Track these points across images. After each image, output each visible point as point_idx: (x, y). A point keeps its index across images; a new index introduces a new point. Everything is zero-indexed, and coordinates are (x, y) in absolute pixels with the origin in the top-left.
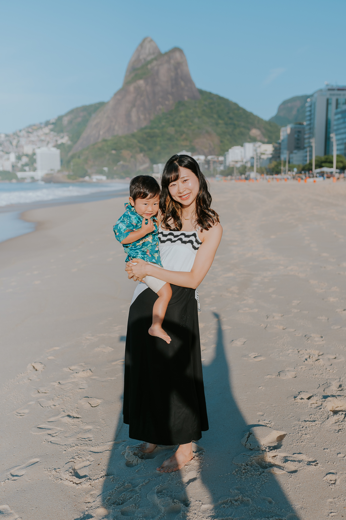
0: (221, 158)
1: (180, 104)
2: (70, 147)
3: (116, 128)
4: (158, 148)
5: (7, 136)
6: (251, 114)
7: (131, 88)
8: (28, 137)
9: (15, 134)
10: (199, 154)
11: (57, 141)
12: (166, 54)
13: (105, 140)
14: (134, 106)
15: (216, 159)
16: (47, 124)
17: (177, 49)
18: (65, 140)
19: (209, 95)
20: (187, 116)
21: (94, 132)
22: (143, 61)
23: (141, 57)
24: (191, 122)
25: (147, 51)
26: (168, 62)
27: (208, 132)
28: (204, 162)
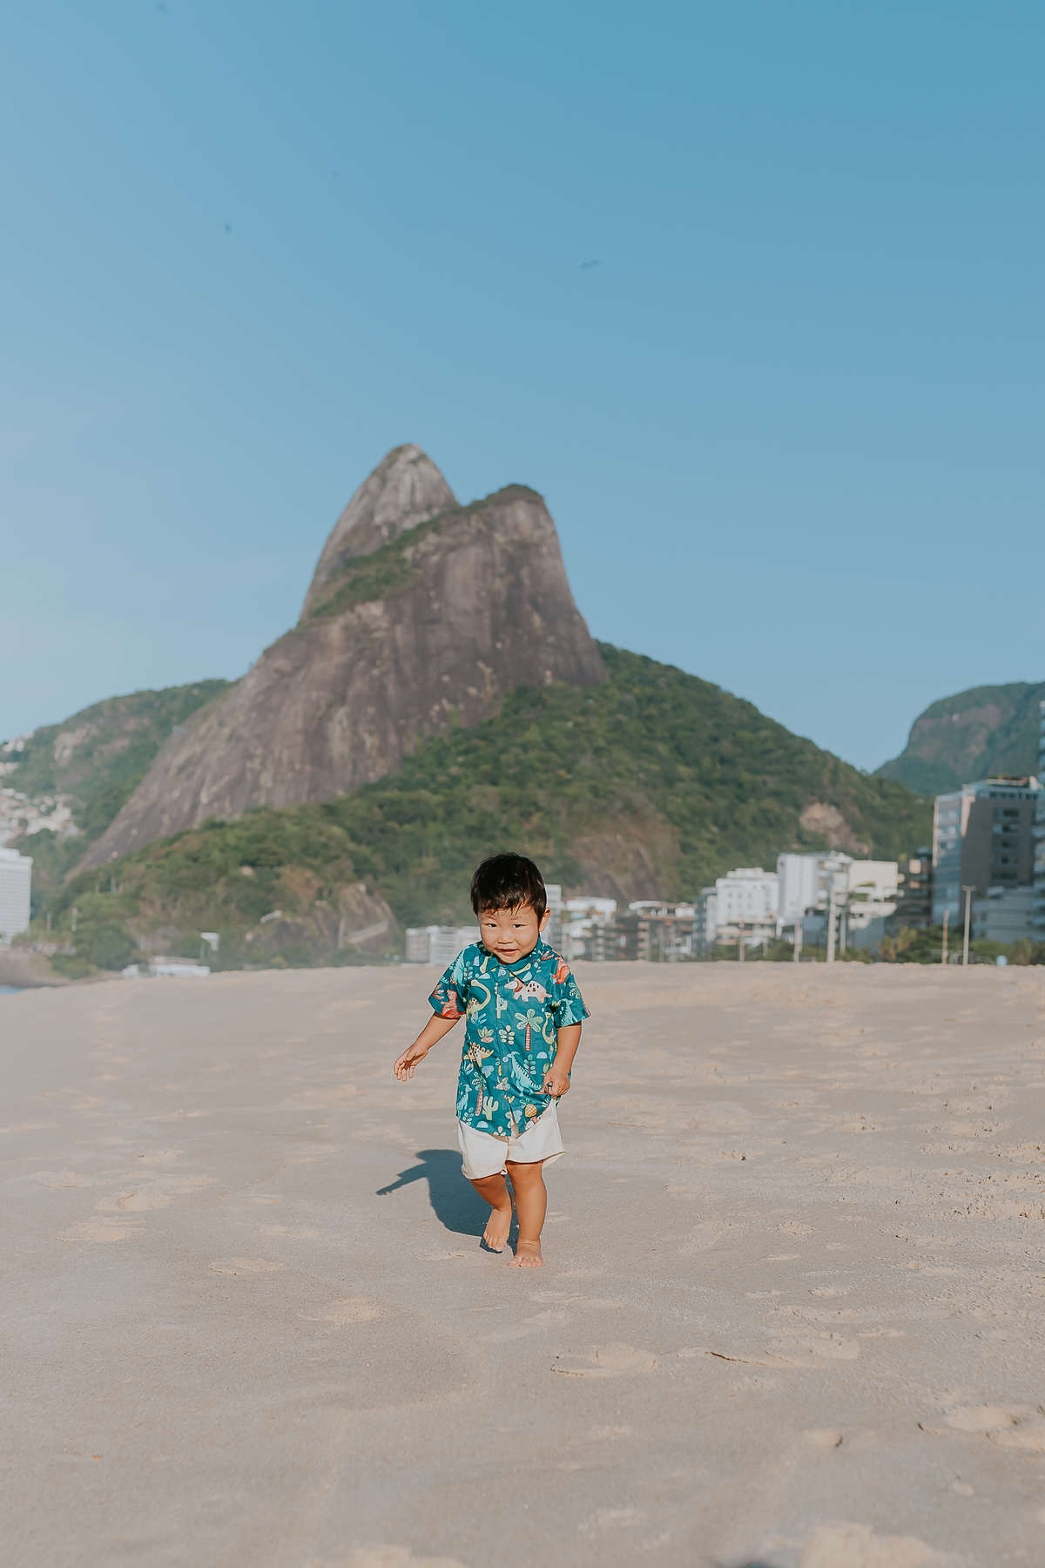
0: (684, 912)
1: (525, 697)
2: (75, 849)
3: (266, 780)
4: (429, 862)
6: (807, 745)
7: (334, 632)
10: (596, 893)
11: (24, 823)
12: (476, 506)
15: (663, 914)
17: (517, 493)
18: (60, 821)
19: (639, 671)
20: (549, 746)
21: (176, 794)
22: (385, 532)
23: (378, 519)
24: (569, 771)
25: (403, 498)
26: (484, 538)
27: (630, 809)
28: (614, 925)
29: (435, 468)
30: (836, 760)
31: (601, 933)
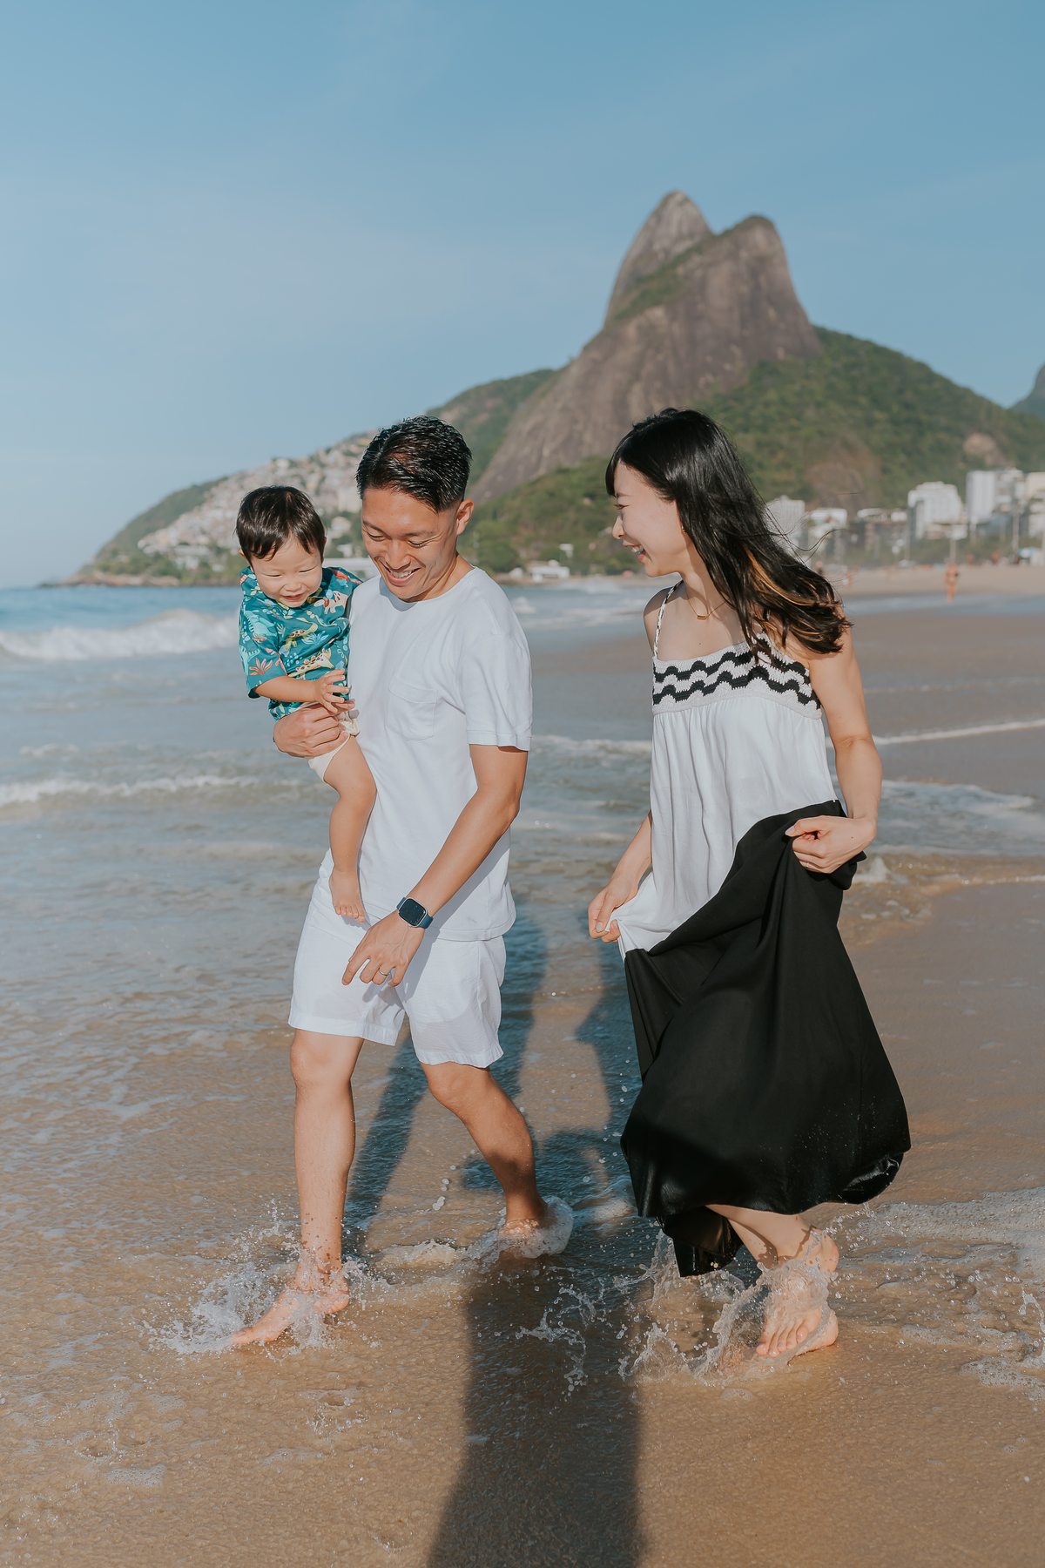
0: (899, 516)
1: (765, 369)
3: (588, 437)
5: (293, 464)
6: (967, 392)
7: (631, 330)
8: (349, 466)
9: (313, 459)
10: (824, 505)
12: (727, 233)
13: (563, 471)
14: (636, 377)
15: (883, 519)
17: (756, 221)
19: (846, 344)
20: (784, 402)
21: (527, 450)
22: (661, 256)
23: (656, 247)
24: (798, 419)
25: (673, 230)
26: (733, 256)
27: (847, 446)
28: (847, 527)
29: (695, 206)
30: (990, 402)
31: (838, 533)
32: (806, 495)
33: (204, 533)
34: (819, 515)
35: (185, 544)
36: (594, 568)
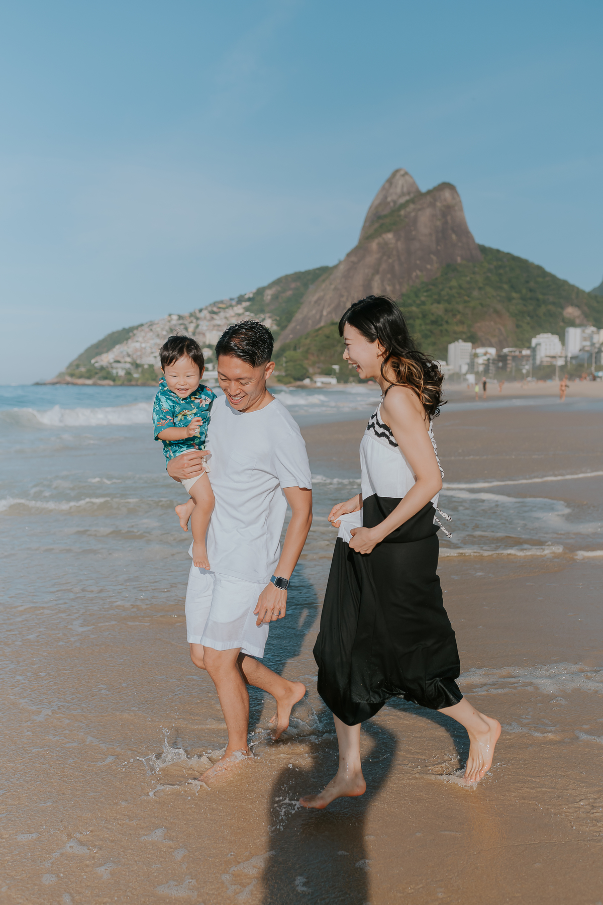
0: (526, 352)
1: (450, 268)
5: (180, 317)
6: (565, 283)
7: (374, 245)
8: (212, 318)
9: (191, 315)
10: (483, 345)
12: (429, 192)
15: (517, 353)
16: (241, 300)
17: (445, 186)
19: (496, 254)
20: (460, 287)
21: (314, 312)
22: (392, 204)
23: (389, 199)
24: (469, 296)
25: (399, 190)
26: (432, 205)
27: (497, 312)
28: (496, 358)
29: (411, 177)
30: (578, 289)
31: (491, 361)
32: (473, 339)
33: (129, 355)
34: (480, 351)
35: (118, 362)
36: (351, 379)
